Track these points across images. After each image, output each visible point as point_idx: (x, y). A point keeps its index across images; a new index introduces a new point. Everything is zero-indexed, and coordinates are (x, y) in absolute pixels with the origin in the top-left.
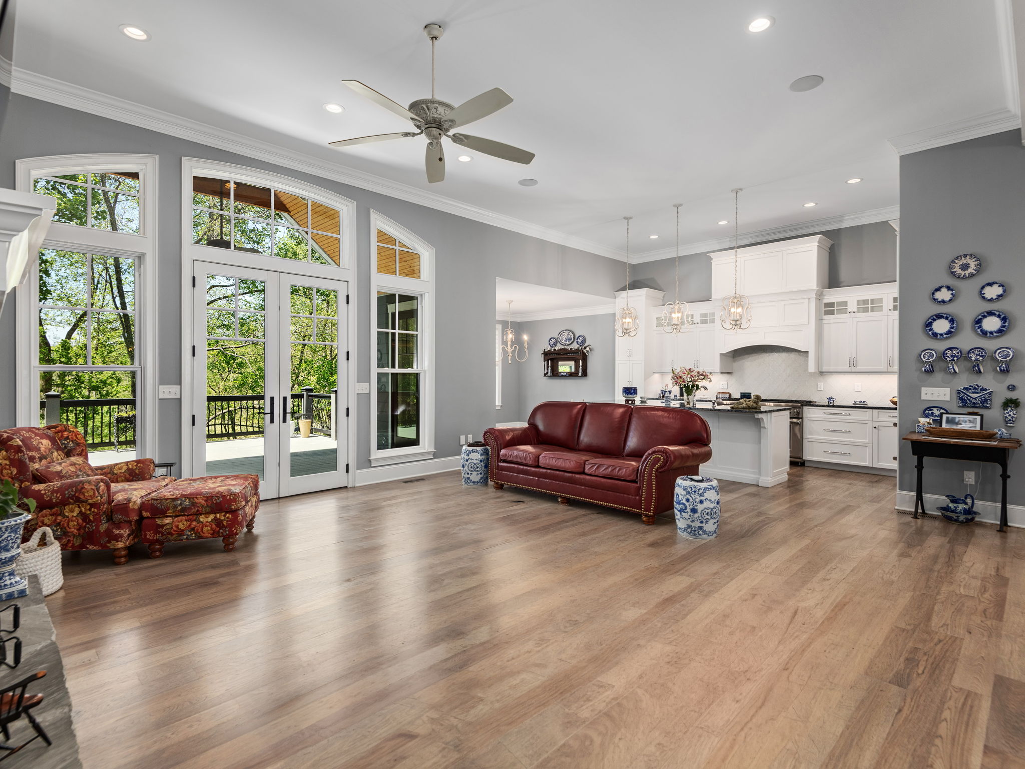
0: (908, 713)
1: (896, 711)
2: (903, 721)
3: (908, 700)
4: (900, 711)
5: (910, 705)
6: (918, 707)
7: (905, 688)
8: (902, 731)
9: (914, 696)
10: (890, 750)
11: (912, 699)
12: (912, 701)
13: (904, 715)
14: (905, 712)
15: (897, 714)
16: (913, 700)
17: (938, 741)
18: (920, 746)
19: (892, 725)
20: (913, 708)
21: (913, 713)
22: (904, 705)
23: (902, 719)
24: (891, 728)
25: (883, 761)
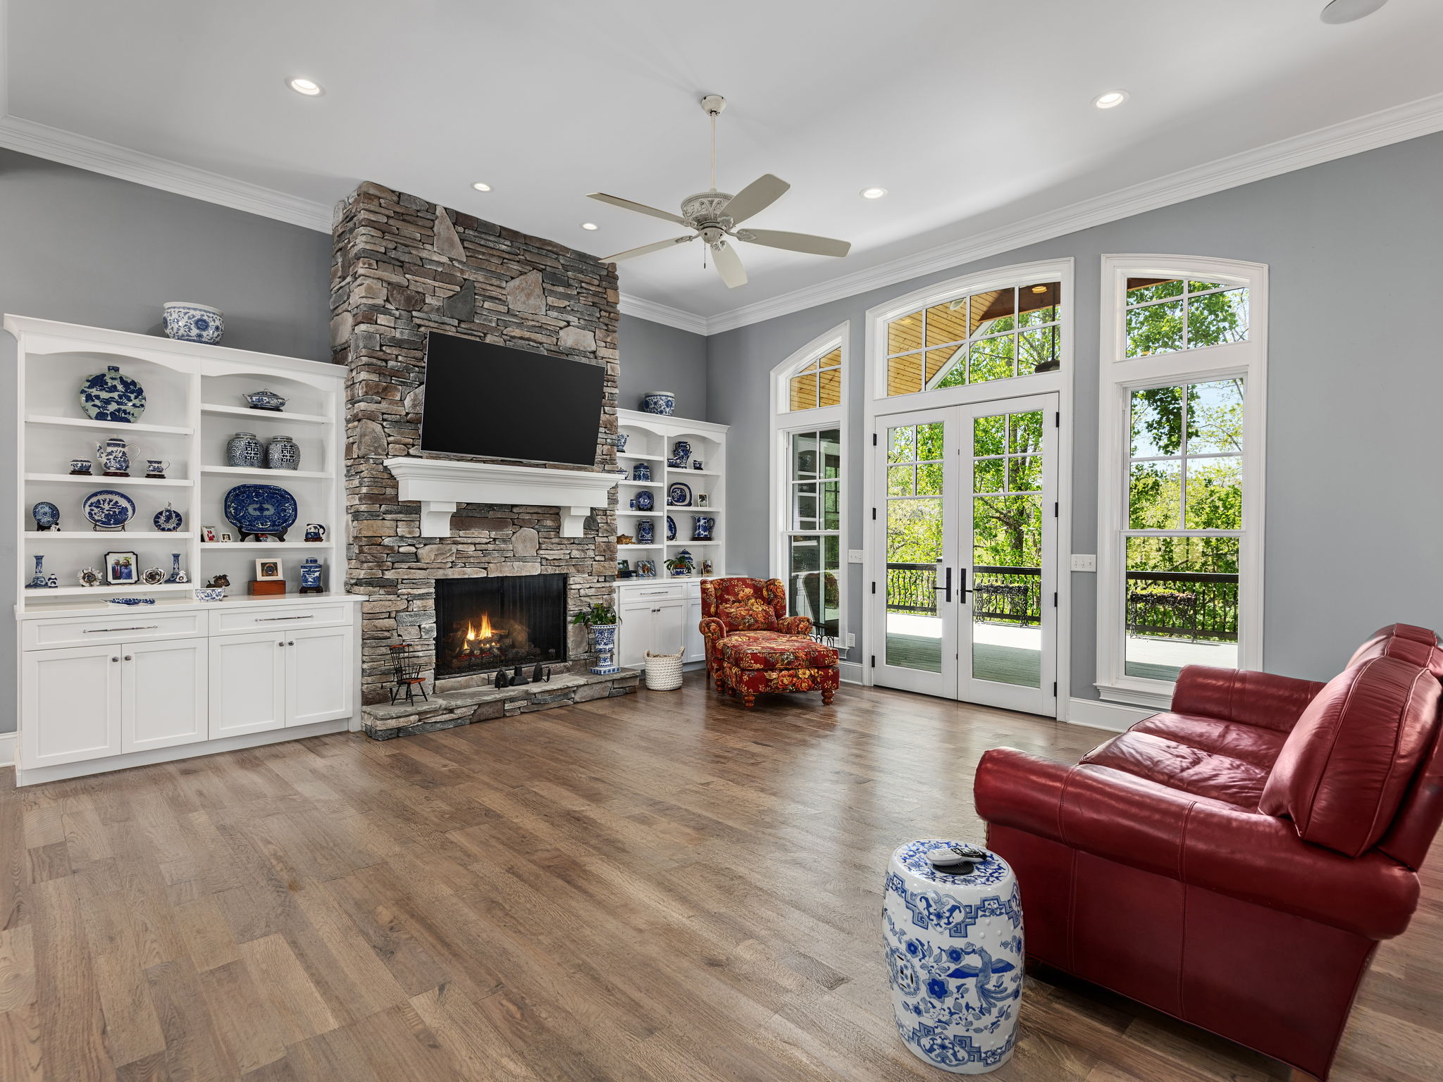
0: (92, 1039)
1: (109, 1028)
2: (92, 1024)
3: (102, 1054)
4: (104, 1032)
5: (96, 1050)
6: (84, 1056)
7: (119, 1069)
8: (86, 1013)
9: (99, 1067)
10: (86, 987)
11: (99, 1060)
12: (97, 1057)
13: (95, 1030)
14: (96, 1037)
15: (105, 1026)
16: (95, 1061)
17: (35, 1034)
18: (55, 1014)
19: (101, 1010)
20: (89, 1049)
21: (85, 1043)
22: (103, 1043)
23: (94, 1025)
24: (101, 1005)
25: (86, 973)
